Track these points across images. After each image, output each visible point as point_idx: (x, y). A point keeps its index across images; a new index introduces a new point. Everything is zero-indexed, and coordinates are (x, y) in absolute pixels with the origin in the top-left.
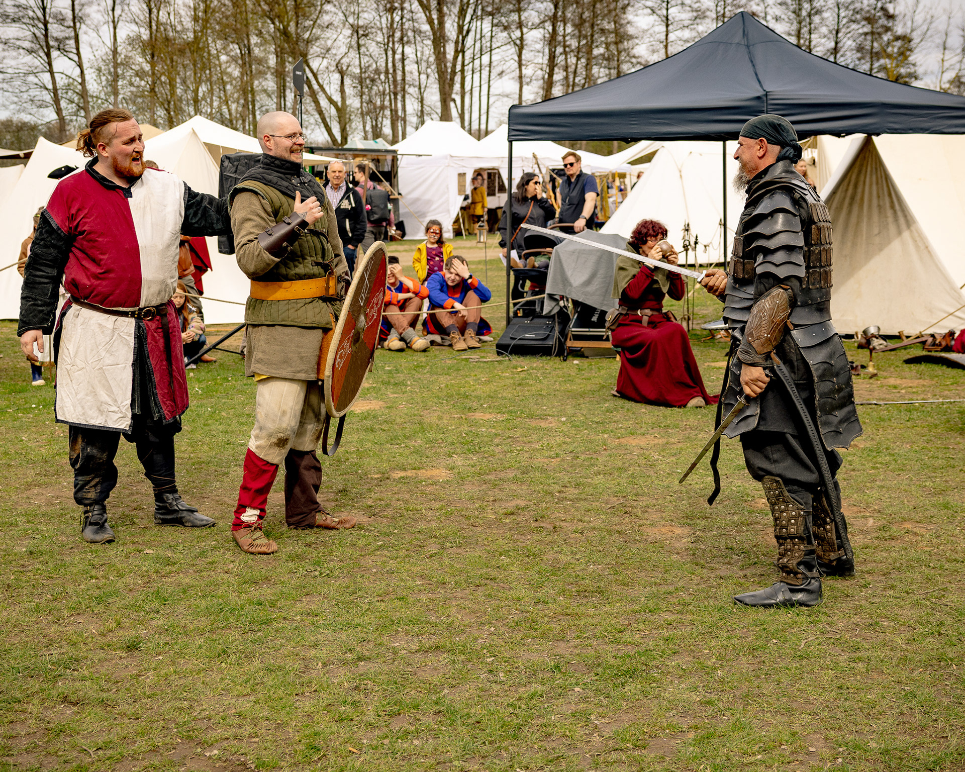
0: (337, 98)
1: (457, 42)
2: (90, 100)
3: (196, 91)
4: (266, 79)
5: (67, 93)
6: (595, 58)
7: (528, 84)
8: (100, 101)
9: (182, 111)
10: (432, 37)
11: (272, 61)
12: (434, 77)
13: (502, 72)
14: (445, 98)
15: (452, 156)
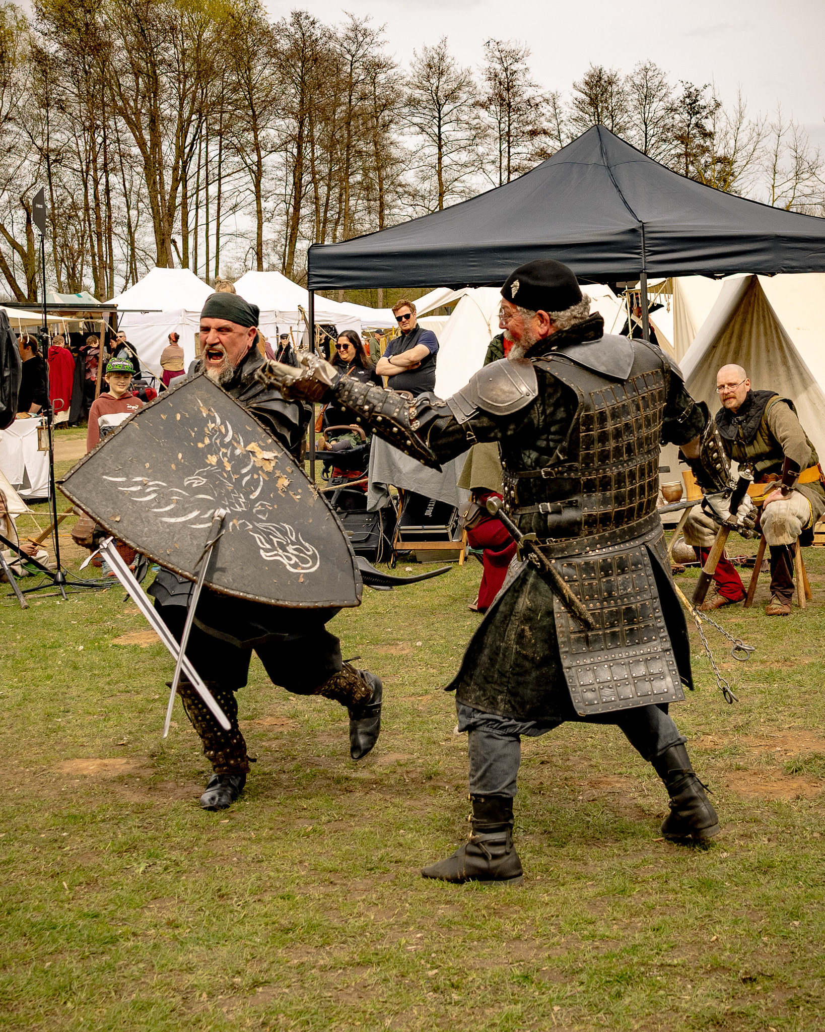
0: (22, 240)
1: (175, 169)
6: (353, 186)
7: (268, 220)
10: (143, 162)
12: (147, 213)
13: (236, 206)
14: (163, 240)
15: (187, 312)
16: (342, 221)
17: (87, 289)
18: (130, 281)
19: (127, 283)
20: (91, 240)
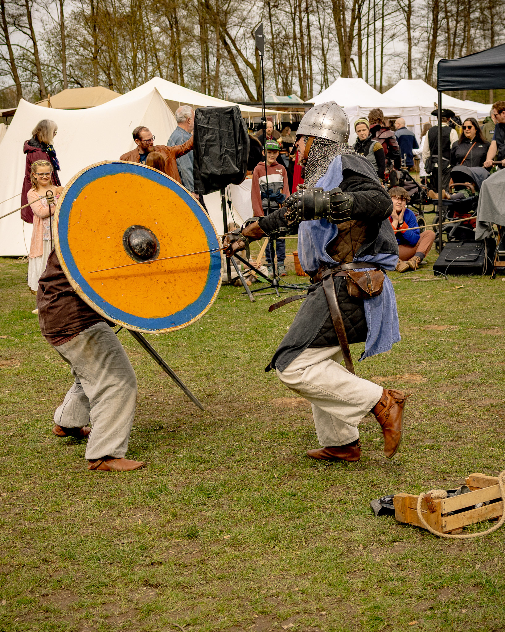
0: (252, 60)
1: (353, 11)
2: (42, 67)
4: (192, 46)
5: (22, 62)
6: (473, 21)
7: (416, 45)
10: (332, 6)
11: (197, 30)
12: (335, 40)
13: (394, 35)
14: (345, 59)
15: (360, 107)
16: (465, 45)
17: (295, 93)
18: (324, 87)
19: (322, 88)
20: (298, 60)
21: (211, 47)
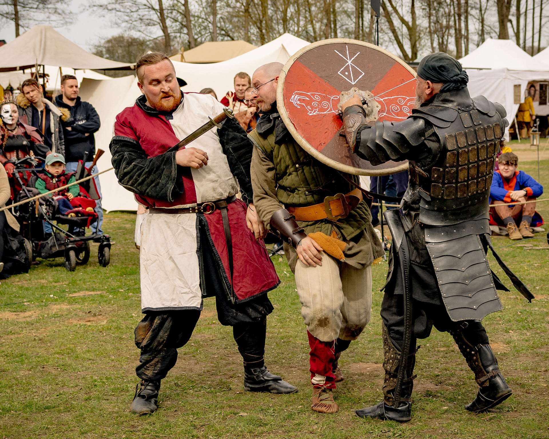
2: (192, 19)
3: (285, 12)
5: (171, 13)
8: (200, 20)
9: (273, 29)
14: (503, 20)
15: (508, 70)
20: (455, 20)
21: (366, 4)
